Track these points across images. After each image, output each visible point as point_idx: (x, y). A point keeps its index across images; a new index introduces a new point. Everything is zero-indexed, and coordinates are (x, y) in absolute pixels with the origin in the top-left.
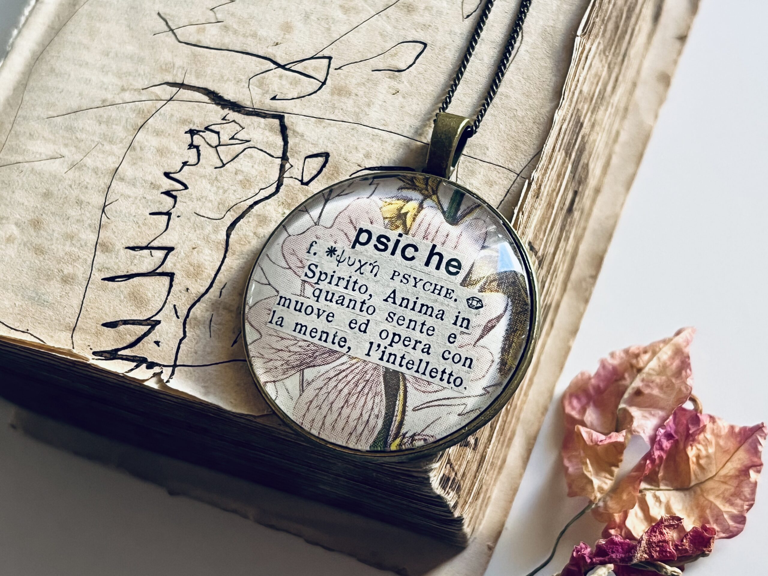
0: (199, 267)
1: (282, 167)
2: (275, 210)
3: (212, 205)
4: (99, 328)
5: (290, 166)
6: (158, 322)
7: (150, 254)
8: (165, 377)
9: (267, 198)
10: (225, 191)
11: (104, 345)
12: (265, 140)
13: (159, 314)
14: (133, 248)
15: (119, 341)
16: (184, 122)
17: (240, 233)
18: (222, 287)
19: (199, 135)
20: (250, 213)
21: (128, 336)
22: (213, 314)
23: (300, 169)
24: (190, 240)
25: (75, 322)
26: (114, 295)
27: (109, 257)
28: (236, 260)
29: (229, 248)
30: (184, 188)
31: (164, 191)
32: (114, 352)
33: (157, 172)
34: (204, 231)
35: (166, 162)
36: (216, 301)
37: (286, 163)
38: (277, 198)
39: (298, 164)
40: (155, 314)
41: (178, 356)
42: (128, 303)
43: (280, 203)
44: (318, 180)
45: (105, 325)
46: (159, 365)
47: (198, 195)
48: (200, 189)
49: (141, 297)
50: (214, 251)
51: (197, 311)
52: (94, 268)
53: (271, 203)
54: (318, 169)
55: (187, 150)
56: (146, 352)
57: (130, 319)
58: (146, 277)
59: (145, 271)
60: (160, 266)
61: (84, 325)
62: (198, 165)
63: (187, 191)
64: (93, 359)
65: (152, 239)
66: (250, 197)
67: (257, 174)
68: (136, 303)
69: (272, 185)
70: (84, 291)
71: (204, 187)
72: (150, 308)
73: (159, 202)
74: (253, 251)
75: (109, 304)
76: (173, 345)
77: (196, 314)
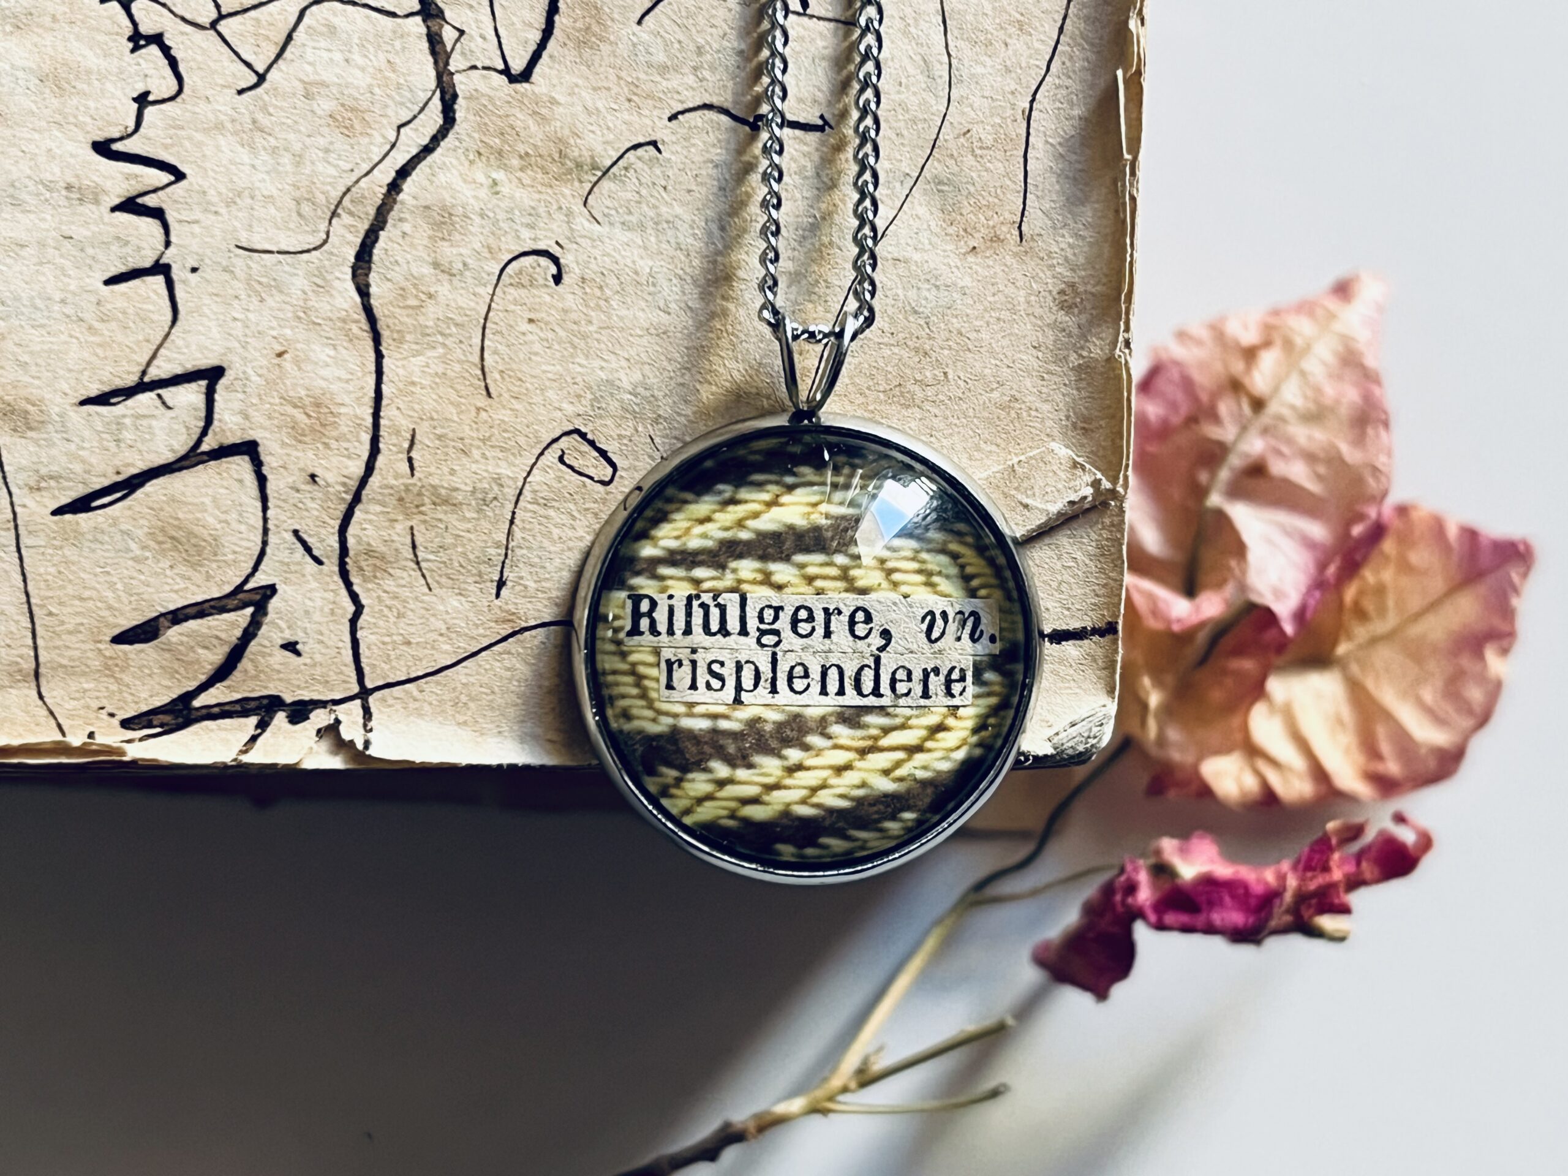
0: (318, 405)
1: (434, 41)
2: (465, 181)
3: (278, 209)
4: (107, 654)
5: (456, 34)
6: (270, 591)
7: (158, 403)
8: (351, 732)
9: (427, 150)
10: (299, 159)
11: (143, 695)
13: (262, 567)
14: (102, 399)
15: (182, 670)
17: (397, 275)
18: (406, 445)
20: (397, 207)
21: (200, 651)
22: (412, 528)
23: (488, 37)
24: (259, 333)
25: (32, 654)
26: (108, 550)
27: (43, 442)
28: (414, 356)
29: (379, 327)
30: (172, 178)
31: (117, 201)
32: (180, 707)
33: (71, 147)
34: (288, 295)
35: (82, 109)
36: (407, 489)
37: (441, 26)
38: (457, 143)
39: (477, 21)
40: (250, 570)
41: (363, 665)
42: (158, 561)
43: (471, 157)
44: (551, 57)
45: (123, 638)
46: (322, 704)
47: (224, 191)
48: (222, 169)
49: (191, 534)
50: (340, 348)
51: (365, 529)
52: (13, 489)
53: (447, 160)
54: (540, 22)
55: (128, 53)
56: (270, 679)
57: (186, 603)
58: (177, 474)
59: (167, 457)
60: (204, 432)
61: (59, 655)
62: (182, 96)
63: (183, 184)
64: (129, 741)
65: (147, 358)
66: (377, 159)
67: (369, 80)
68: (184, 555)
69: (426, 104)
70: (18, 561)
71: (232, 162)
72: (231, 557)
73: (118, 238)
74: (451, 319)
75: (108, 578)
76: (336, 639)
77: (365, 539)
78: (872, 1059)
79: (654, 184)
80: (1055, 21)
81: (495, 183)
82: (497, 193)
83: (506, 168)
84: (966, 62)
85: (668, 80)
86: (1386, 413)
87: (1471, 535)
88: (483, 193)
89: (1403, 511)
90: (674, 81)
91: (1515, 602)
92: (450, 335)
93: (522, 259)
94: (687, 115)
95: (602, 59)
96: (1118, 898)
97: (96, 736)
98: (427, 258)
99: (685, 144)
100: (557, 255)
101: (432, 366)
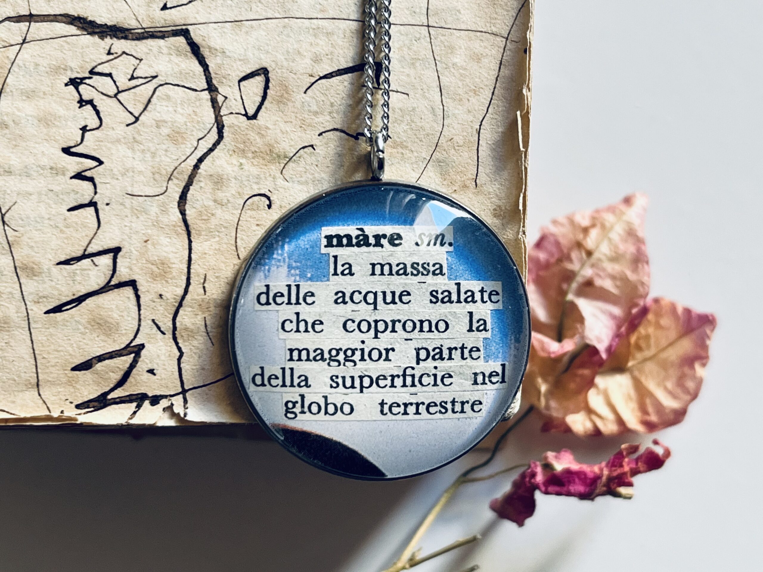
0: (163, 264)
1: (214, 102)
2: (228, 164)
3: (145, 177)
4: (70, 375)
5: (223, 99)
6: (142, 346)
7: (91, 263)
8: (178, 409)
9: (211, 150)
10: (154, 155)
11: (86, 394)
12: (176, 69)
13: (138, 336)
14: (67, 262)
15: (103, 382)
16: (56, 70)
17: (198, 205)
18: (202, 281)
19: (85, 83)
20: (197, 176)
21: (111, 374)
22: (205, 318)
23: (238, 100)
24: (137, 232)
25: (36, 375)
26: (69, 329)
27: (40, 282)
28: (205, 241)
29: (190, 229)
30: (97, 164)
31: (73, 174)
32: (102, 399)
33: (52, 150)
34: (149, 215)
35: (57, 133)
36: (203, 301)
37: (217, 95)
38: (224, 147)
39: (233, 93)
40: (132, 338)
41: (183, 379)
42: (92, 334)
43: (231, 153)
44: (266, 108)
45: (76, 369)
46: (165, 397)
47: (121, 169)
48: (120, 160)
49: (106, 322)
50: (172, 238)
51: (184, 319)
52: (27, 302)
53: (219, 154)
54: (261, 93)
55: (77, 108)
56: (142, 386)
57: (104, 352)
58: (100, 295)
59: (96, 287)
60: (112, 276)
61: (48, 376)
62: (102, 127)
63: (103, 166)
64: (80, 414)
65: (86, 243)
66: (189, 154)
67: (185, 120)
68: (104, 331)
69: (210, 130)
70: (29, 335)
71: (124, 156)
72: (124, 332)
73: (73, 191)
74: (222, 224)
75: (69, 342)
76: (172, 368)
77: (184, 323)
78: (416, 554)
79: (312, 164)
80: (490, 89)
81: (241, 164)
82: (242, 169)
83: (246, 157)
84: (451, 108)
85: (317, 118)
86: (646, 256)
87: (688, 311)
88: (236, 169)
89: (656, 301)
90: (321, 119)
91: (708, 342)
92: (222, 232)
93: (254, 198)
94: (327, 133)
95: (288, 109)
96: (527, 479)
97: (65, 412)
98: (210, 197)
99: (327, 146)
100: (269, 196)
101: (214, 246)
